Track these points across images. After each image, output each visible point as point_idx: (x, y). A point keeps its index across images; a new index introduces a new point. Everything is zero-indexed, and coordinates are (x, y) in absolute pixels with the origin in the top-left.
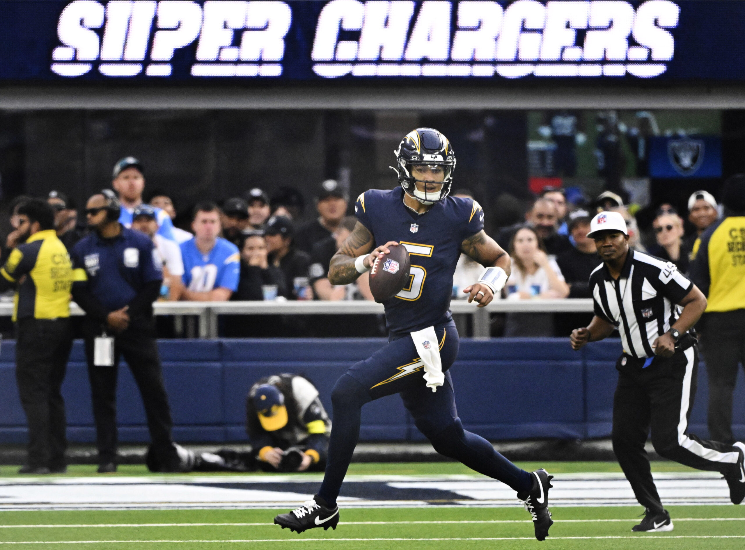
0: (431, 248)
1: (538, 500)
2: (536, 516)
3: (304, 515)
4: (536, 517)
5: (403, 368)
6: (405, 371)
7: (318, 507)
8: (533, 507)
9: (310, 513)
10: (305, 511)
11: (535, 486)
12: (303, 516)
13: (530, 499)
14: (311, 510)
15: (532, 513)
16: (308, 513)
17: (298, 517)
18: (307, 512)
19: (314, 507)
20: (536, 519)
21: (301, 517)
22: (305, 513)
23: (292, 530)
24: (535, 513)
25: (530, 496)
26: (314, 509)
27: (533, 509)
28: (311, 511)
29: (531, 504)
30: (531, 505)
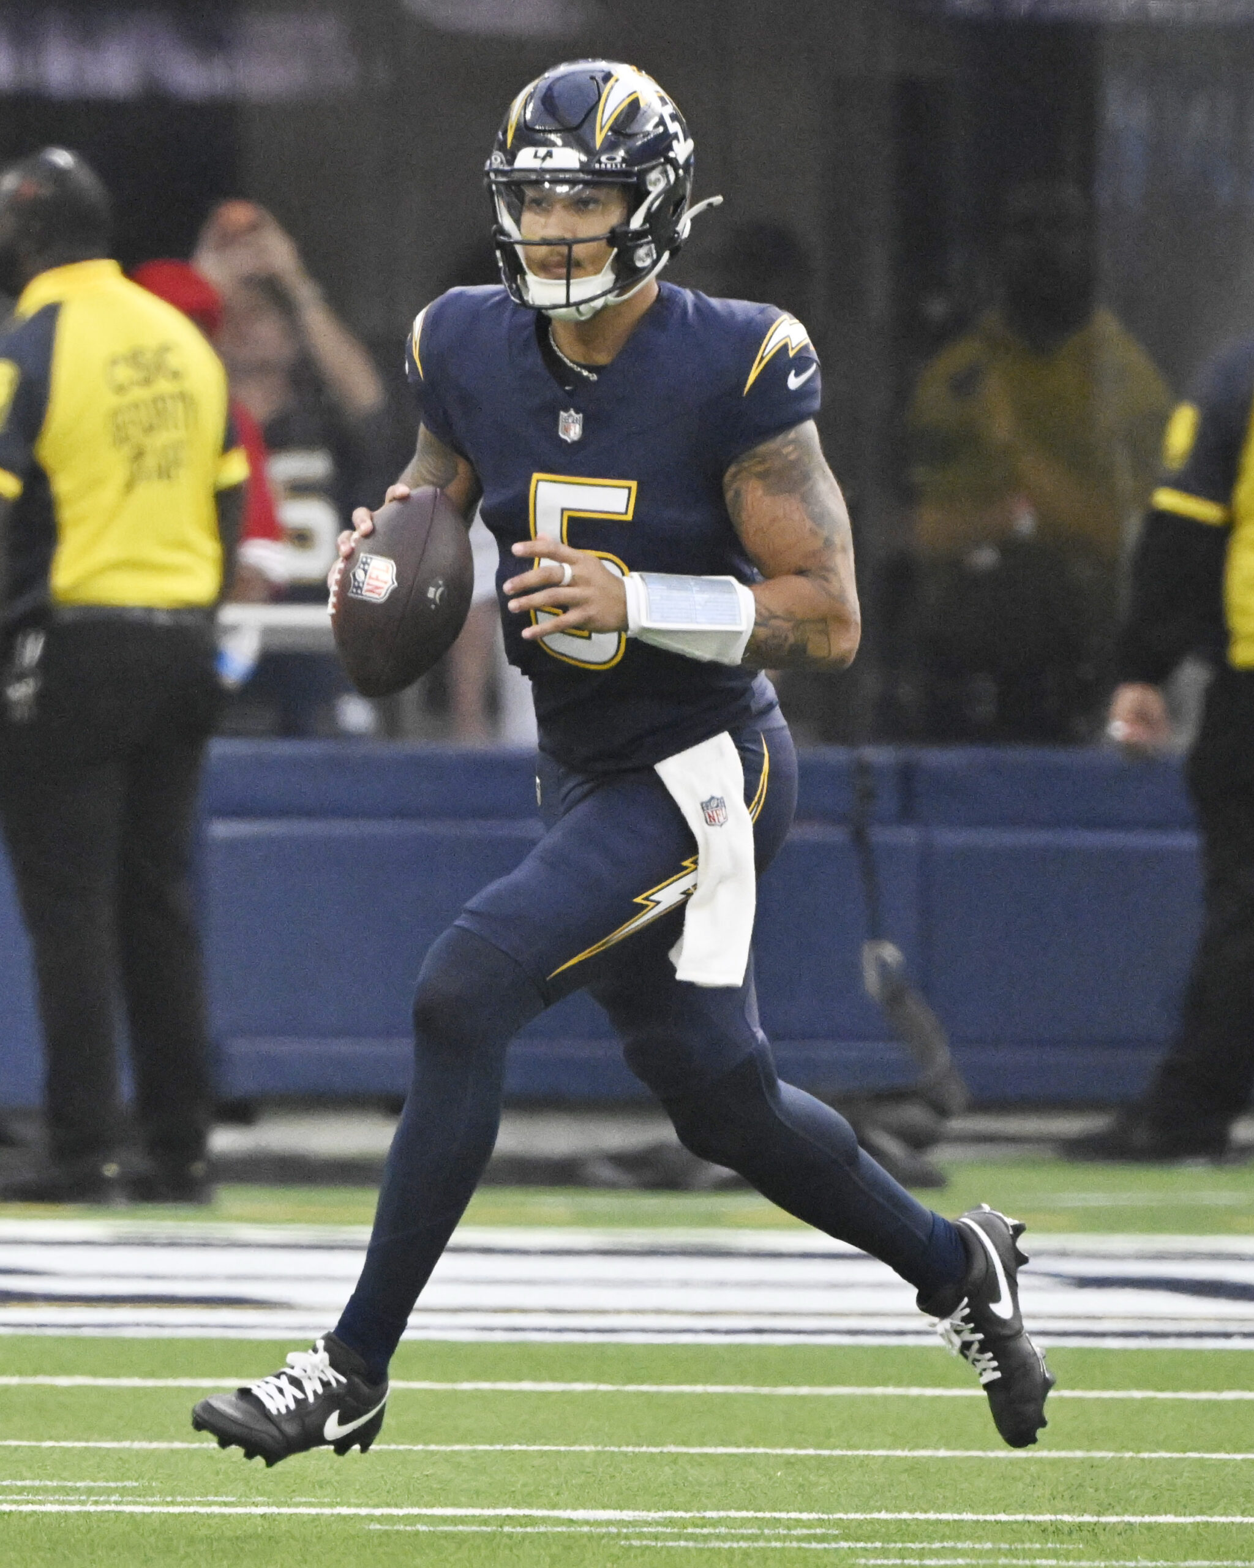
0: (630, 489)
1: (995, 1308)
2: (995, 1364)
3: (292, 1406)
4: (994, 1369)
5: (652, 898)
6: (658, 903)
7: (338, 1381)
8: (980, 1336)
9: (311, 1399)
10: (291, 1391)
11: (979, 1266)
12: (287, 1407)
13: (967, 1311)
14: (313, 1387)
15: (978, 1356)
16: (306, 1399)
17: (274, 1412)
18: (300, 1396)
19: (325, 1379)
20: (998, 1375)
21: (284, 1411)
22: (296, 1400)
23: (249, 1455)
24: (990, 1355)
25: (966, 1300)
26: (326, 1384)
27: (980, 1342)
28: (315, 1392)
29: (972, 1325)
30: (973, 1331)
